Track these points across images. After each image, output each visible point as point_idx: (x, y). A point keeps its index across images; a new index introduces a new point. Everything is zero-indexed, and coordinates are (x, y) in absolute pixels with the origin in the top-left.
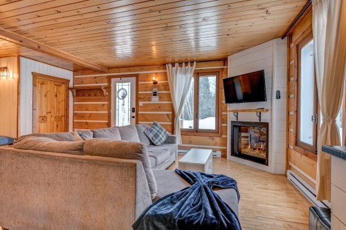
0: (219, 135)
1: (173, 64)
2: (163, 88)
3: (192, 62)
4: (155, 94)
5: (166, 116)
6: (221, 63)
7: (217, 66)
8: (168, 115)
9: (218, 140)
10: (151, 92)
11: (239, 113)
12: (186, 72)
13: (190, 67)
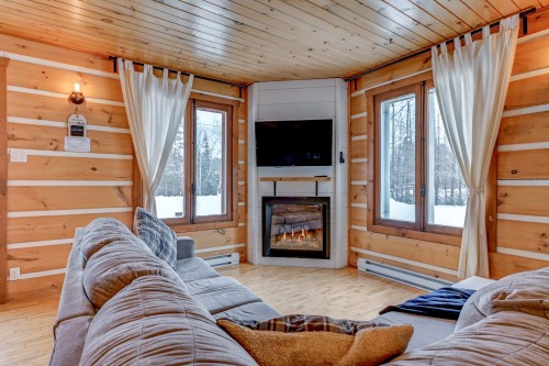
0: (233, 223)
1: (138, 65)
2: (105, 117)
3: (185, 74)
4: (77, 131)
5: (115, 193)
6: (235, 91)
7: (229, 96)
8: (119, 188)
9: (231, 232)
10: (61, 124)
11: (278, 183)
12: (171, 91)
13: (180, 84)
